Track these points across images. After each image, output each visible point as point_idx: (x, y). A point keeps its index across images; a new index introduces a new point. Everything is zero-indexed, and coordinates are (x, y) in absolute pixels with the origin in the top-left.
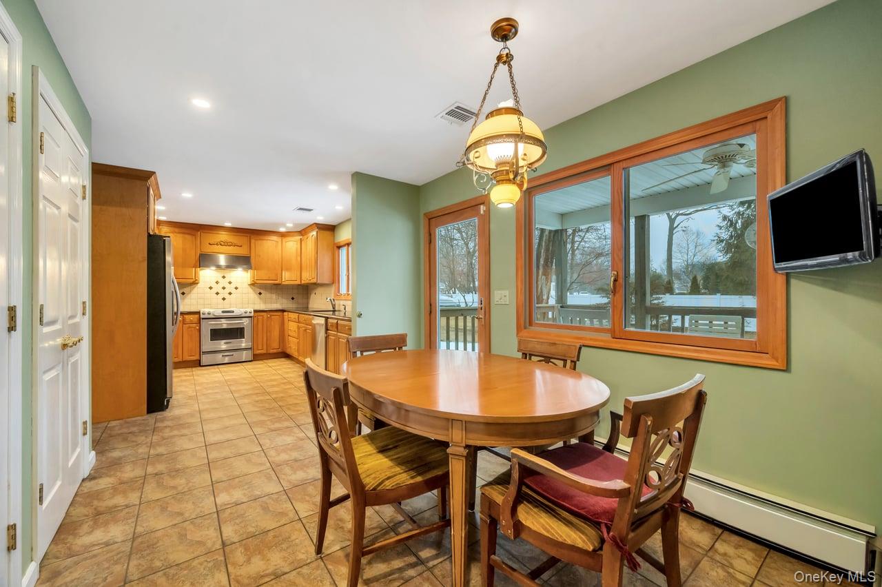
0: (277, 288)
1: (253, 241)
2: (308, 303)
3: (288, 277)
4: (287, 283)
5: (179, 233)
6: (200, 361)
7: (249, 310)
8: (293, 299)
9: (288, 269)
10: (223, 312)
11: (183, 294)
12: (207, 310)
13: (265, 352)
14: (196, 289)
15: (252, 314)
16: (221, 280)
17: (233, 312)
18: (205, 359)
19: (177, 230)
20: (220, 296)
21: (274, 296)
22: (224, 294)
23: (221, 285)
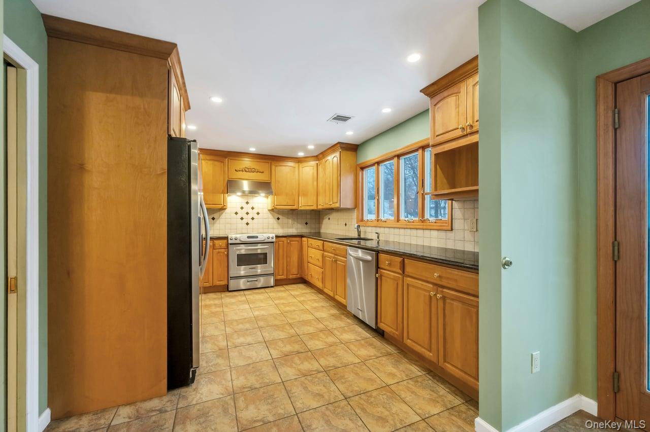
0: (294, 213)
1: (273, 167)
2: (319, 228)
3: (305, 203)
4: (303, 208)
5: (210, 160)
6: (228, 285)
7: (271, 235)
8: (306, 223)
9: (305, 195)
10: (249, 237)
11: (213, 219)
12: (234, 236)
13: (286, 278)
14: (224, 214)
15: (274, 240)
16: (245, 205)
17: (257, 237)
18: (233, 284)
19: (208, 157)
20: (245, 221)
21: (290, 221)
22: (247, 219)
23: (245, 211)
